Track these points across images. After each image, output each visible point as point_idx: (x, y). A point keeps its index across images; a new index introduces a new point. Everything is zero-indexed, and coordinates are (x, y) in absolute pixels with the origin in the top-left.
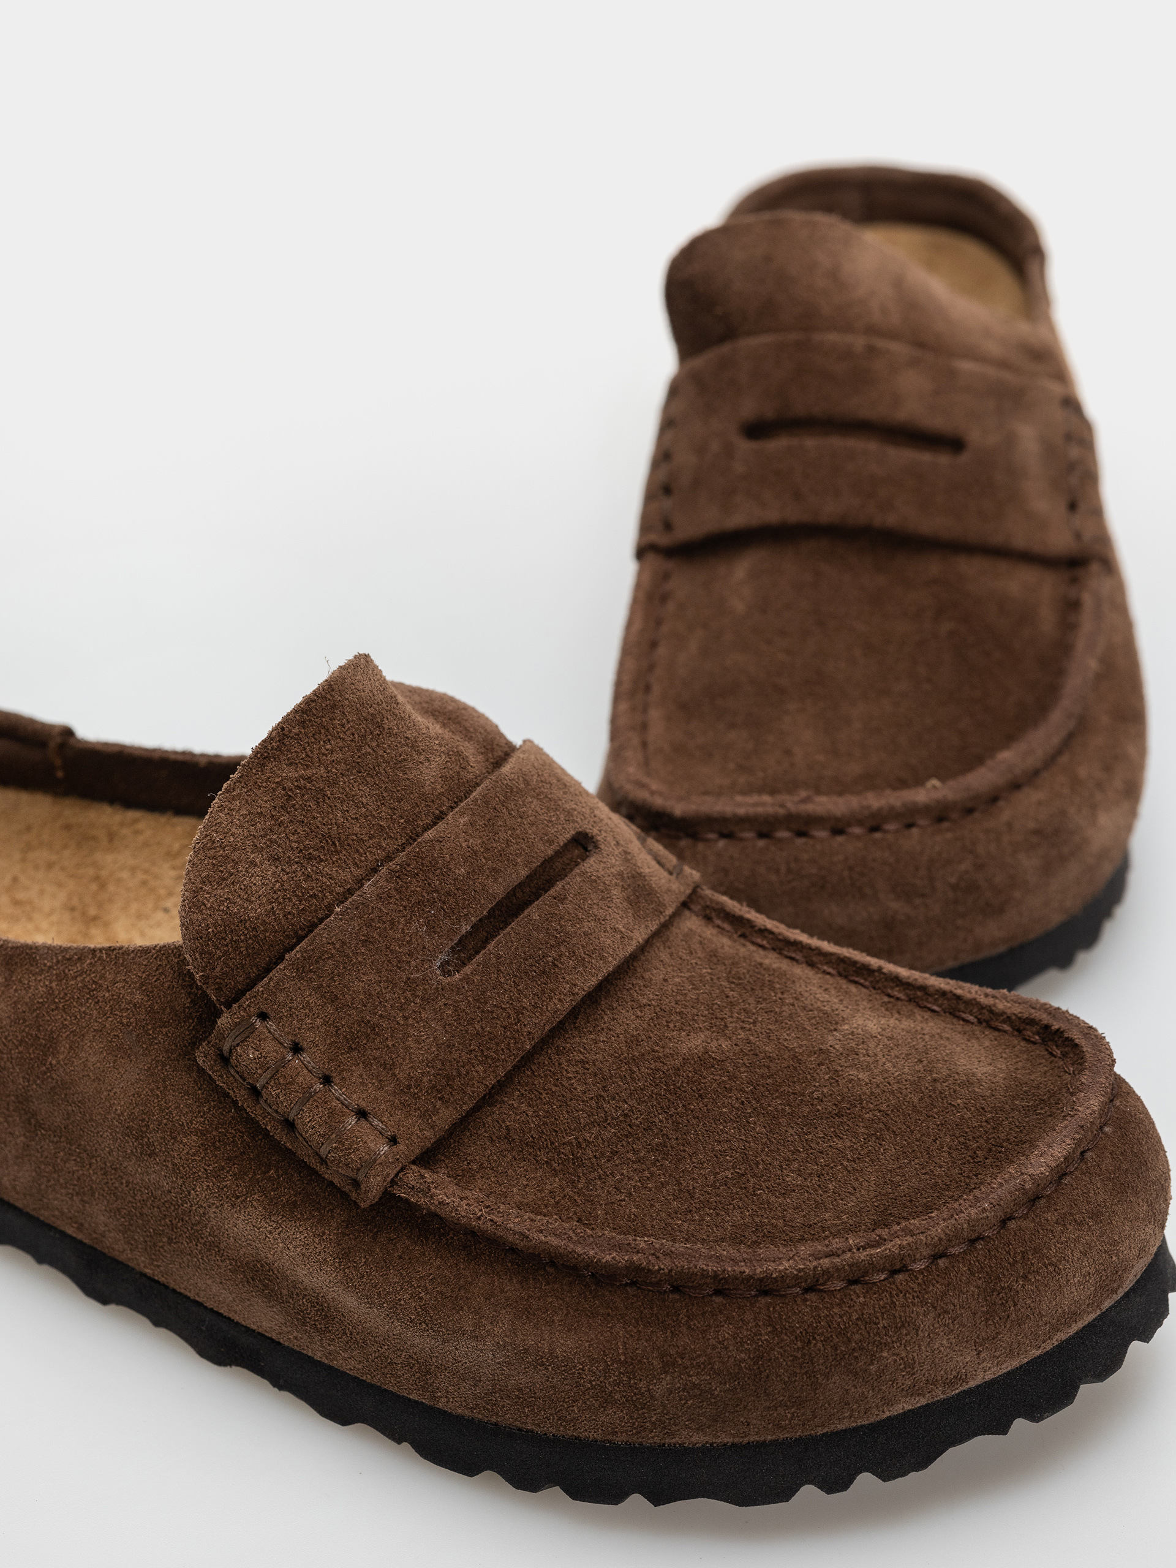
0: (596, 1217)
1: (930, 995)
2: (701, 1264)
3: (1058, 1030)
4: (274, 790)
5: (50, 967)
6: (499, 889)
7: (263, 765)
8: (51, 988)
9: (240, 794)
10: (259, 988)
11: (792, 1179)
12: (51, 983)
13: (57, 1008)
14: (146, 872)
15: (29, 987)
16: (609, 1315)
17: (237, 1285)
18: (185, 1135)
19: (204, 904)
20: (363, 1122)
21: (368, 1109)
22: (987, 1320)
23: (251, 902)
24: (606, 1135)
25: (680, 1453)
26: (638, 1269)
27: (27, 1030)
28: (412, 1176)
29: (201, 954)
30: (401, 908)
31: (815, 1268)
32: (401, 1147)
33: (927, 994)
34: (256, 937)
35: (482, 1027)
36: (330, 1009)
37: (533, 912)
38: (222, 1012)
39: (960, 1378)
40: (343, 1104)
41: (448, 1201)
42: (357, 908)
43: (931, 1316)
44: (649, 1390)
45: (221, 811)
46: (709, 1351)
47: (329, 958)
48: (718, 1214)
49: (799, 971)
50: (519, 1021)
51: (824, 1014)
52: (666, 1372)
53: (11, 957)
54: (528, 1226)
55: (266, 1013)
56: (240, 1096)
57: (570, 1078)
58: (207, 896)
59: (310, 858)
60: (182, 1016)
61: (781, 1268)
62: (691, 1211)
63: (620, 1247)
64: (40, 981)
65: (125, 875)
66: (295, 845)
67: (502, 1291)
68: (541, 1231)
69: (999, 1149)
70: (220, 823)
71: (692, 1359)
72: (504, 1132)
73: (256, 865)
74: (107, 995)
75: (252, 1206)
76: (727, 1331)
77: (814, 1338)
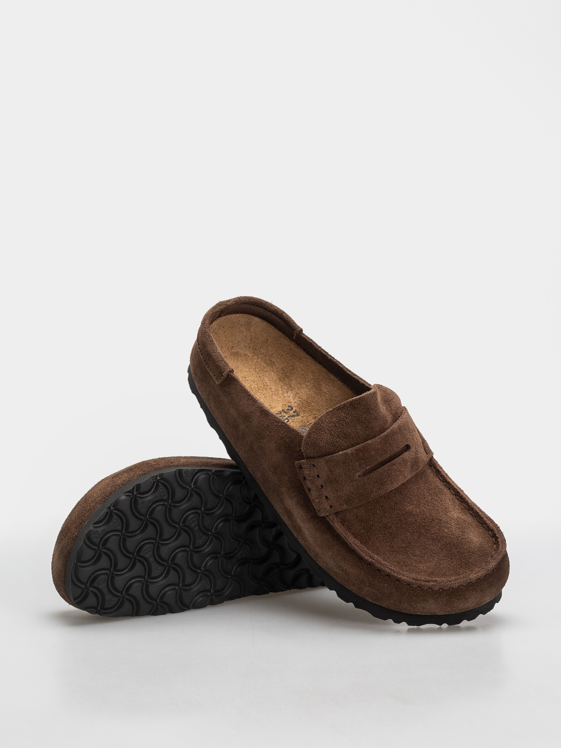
0: (369, 544)
1: (473, 510)
2: (386, 569)
3: (497, 537)
4: (338, 417)
5: (270, 419)
6: (380, 460)
7: (338, 410)
8: (269, 425)
9: (330, 415)
10: (316, 460)
11: (418, 553)
12: (269, 423)
13: (268, 430)
14: (305, 372)
18: (285, 476)
20: (326, 500)
21: (328, 497)
22: (445, 605)
23: (321, 442)
24: (380, 525)
25: (366, 601)
26: (372, 563)
27: (259, 430)
28: (332, 517)
29: (305, 447)
30: (355, 458)
31: (411, 581)
32: (332, 509)
34: (319, 449)
35: (362, 492)
36: (329, 473)
37: (386, 467)
38: (305, 459)
40: (323, 493)
41: (337, 527)
42: (345, 454)
43: (432, 601)
44: (363, 588)
45: (324, 417)
46: (380, 587)
47: (334, 462)
48: (397, 555)
49: (446, 490)
50: (371, 493)
51: (446, 508)
52: (369, 587)
54: (352, 542)
55: (315, 466)
56: (301, 477)
57: (377, 509)
58: (312, 436)
59: (339, 437)
61: (404, 578)
62: (391, 551)
63: (371, 557)
64: (267, 421)
65: (300, 370)
66: (337, 433)
67: (341, 551)
68: (355, 544)
69: (468, 564)
70: (323, 419)
71: (375, 587)
72: (357, 515)
73: (326, 434)
74: (281, 435)
75: (294, 500)
76: (386, 585)
77: (404, 595)
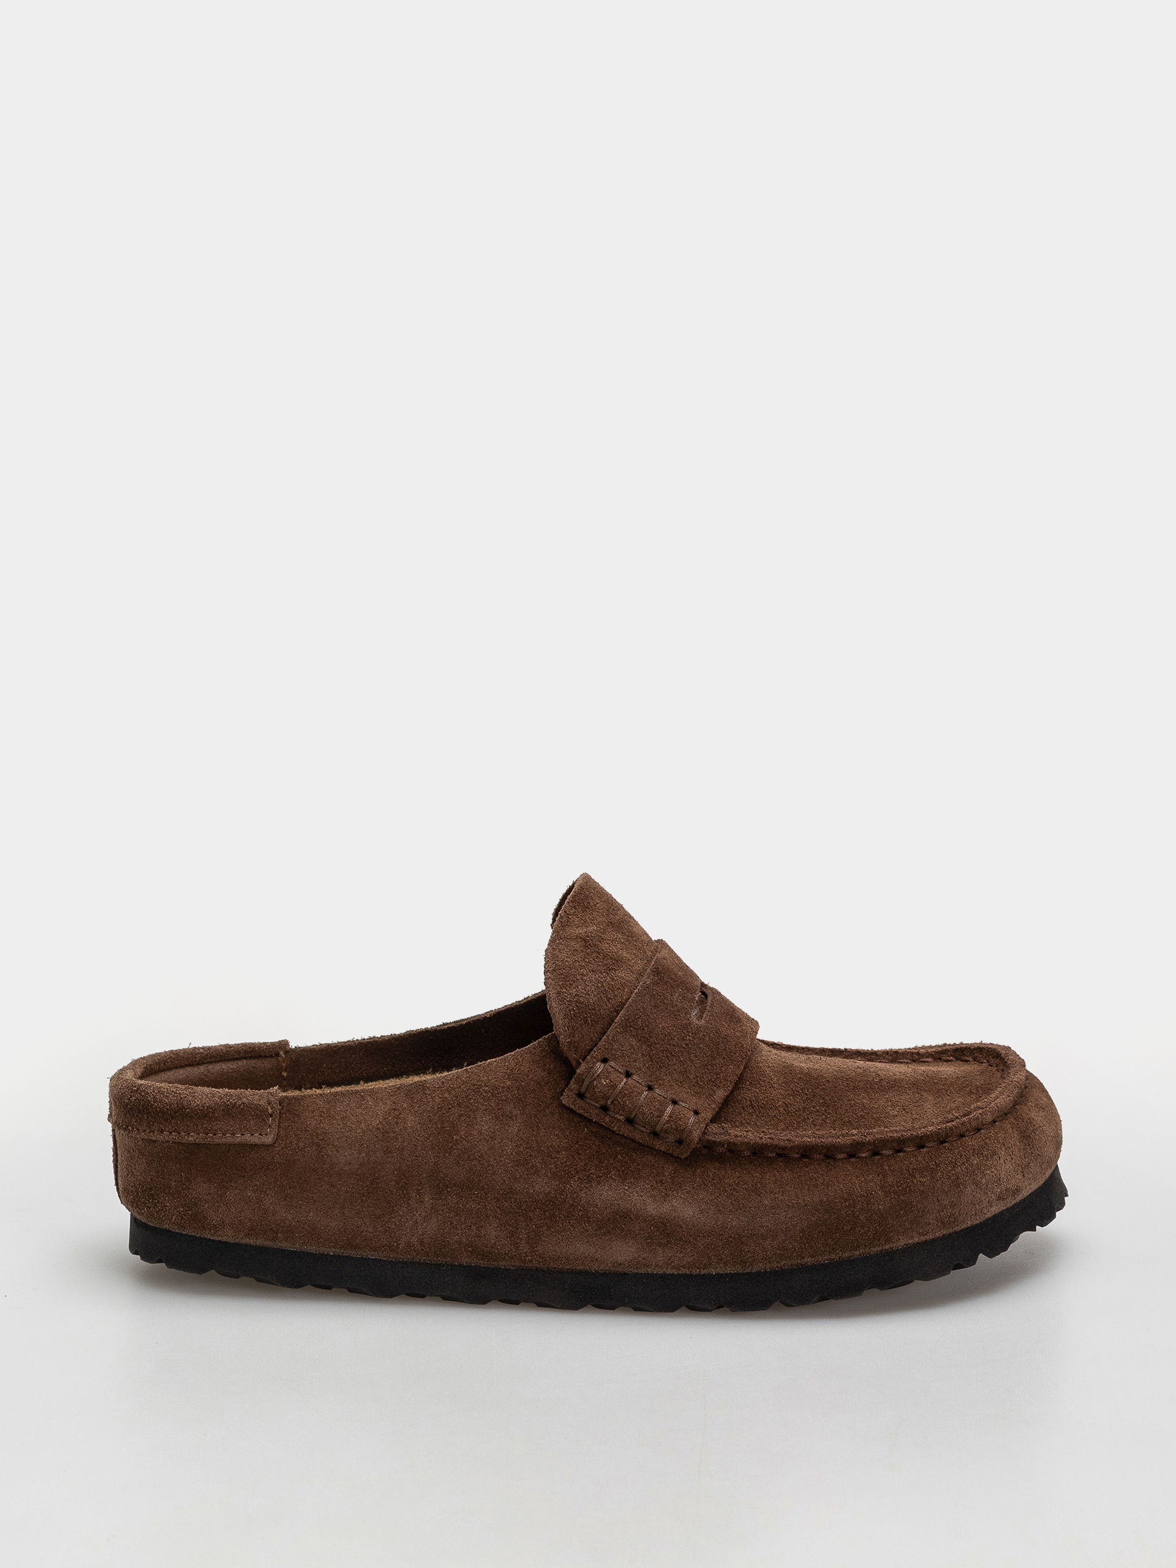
5: (439, 1088)
8: (445, 1097)
10: (601, 1043)
12: (443, 1095)
15: (428, 1102)
16: (846, 1174)
17: (601, 1238)
19: (565, 999)
20: (676, 1106)
21: (677, 1098)
23: (589, 995)
26: (857, 1144)
28: (714, 1128)
30: (665, 989)
32: (702, 1115)
33: (878, 1056)
34: (595, 1014)
36: (645, 1047)
38: (581, 1063)
39: (1018, 1190)
40: (663, 1097)
41: (740, 1134)
42: (645, 990)
47: (638, 1018)
53: (409, 1091)
54: (789, 1137)
55: (604, 1058)
56: (595, 1115)
58: (566, 994)
59: (610, 969)
60: (543, 1084)
63: (843, 1136)
68: (798, 1137)
70: (558, 956)
72: (748, 1103)
73: (585, 975)
75: (612, 1179)
